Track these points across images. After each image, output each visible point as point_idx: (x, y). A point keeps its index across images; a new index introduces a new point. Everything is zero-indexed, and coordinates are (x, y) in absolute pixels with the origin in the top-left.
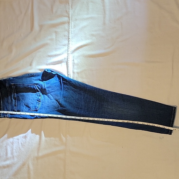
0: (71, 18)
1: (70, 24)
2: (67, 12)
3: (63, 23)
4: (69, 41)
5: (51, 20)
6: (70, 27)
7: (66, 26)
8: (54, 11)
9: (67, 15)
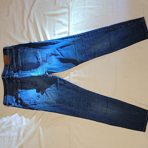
0: (70, 9)
1: (70, 14)
2: (67, 4)
3: (64, 13)
4: (69, 28)
5: (54, 10)
6: (70, 16)
7: (67, 16)
8: (57, 3)
9: (67, 6)
